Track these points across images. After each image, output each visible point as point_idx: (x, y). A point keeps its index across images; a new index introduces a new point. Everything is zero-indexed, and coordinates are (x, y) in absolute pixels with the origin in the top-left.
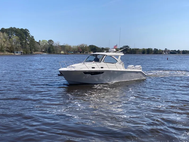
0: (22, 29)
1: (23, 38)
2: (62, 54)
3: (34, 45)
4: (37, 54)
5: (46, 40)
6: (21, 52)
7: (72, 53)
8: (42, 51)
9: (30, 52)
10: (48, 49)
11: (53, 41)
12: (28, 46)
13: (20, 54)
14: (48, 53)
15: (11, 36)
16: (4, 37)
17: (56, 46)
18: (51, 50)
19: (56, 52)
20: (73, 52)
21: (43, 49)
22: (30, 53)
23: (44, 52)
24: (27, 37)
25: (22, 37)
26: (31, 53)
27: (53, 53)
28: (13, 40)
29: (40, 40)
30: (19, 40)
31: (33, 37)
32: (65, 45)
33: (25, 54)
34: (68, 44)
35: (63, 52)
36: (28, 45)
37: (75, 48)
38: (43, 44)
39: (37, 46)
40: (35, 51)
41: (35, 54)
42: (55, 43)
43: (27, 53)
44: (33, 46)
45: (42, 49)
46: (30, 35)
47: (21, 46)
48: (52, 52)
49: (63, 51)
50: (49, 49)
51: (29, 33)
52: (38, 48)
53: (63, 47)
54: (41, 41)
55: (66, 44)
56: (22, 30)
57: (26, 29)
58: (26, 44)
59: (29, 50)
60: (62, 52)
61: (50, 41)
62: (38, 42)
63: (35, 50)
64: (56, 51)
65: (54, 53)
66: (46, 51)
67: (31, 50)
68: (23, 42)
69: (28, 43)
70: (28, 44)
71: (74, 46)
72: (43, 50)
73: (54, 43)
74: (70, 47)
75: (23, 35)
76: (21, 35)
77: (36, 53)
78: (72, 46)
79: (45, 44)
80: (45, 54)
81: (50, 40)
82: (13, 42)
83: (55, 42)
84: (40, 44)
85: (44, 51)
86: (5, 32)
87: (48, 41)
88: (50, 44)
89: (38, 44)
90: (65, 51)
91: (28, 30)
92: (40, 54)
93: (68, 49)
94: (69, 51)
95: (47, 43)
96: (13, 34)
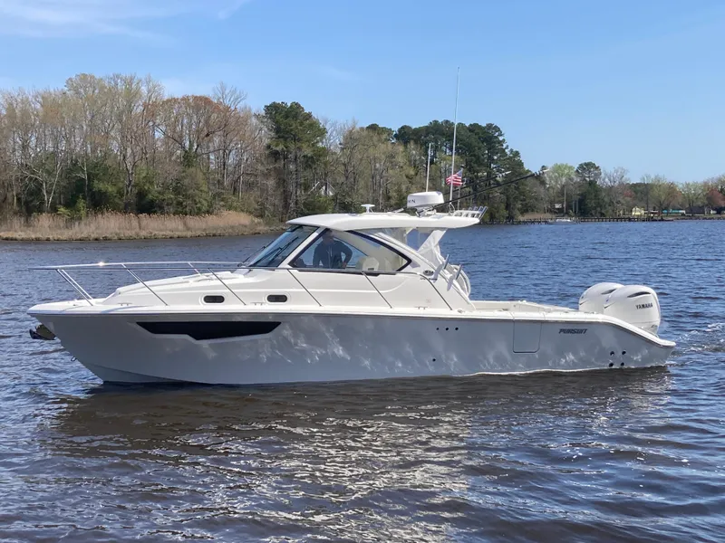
0: (476, 125)
1: (479, 161)
2: (639, 219)
3: (521, 187)
4: (532, 222)
5: (569, 165)
7: (683, 214)
8: (552, 211)
9: (506, 213)
10: (576, 198)
11: (597, 168)
12: (497, 193)
14: (576, 216)
15: (434, 157)
16: (410, 161)
17: (612, 188)
18: (591, 203)
19: (611, 212)
20: (684, 212)
21: (557, 199)
22: (507, 218)
23: (560, 212)
24: (495, 158)
25: (475, 156)
26: (510, 218)
27: (598, 215)
28: (442, 170)
29: (543, 167)
30: (464, 171)
31: (517, 154)
32: (651, 182)
33: (486, 224)
34: (661, 175)
35: (643, 212)
36: (496, 189)
37: (695, 194)
38: (557, 182)
39: (534, 190)
40: (526, 211)
41: (525, 223)
42: (606, 174)
43: (492, 217)
44: (517, 188)
45: (552, 203)
46: (507, 147)
47: (472, 190)
48: (593, 212)
49: (641, 207)
50: (582, 201)
51: (501, 138)
52: (536, 199)
53: (641, 192)
54: (549, 169)
55: (653, 177)
56: (474, 128)
57: (490, 126)
58: (490, 184)
59: (503, 206)
60: (637, 212)
61: (587, 167)
62: (538, 173)
63: (526, 205)
64: (609, 209)
65: (602, 215)
66: (569, 207)
67: (507, 207)
68: (477, 177)
69: (498, 182)
70: (498, 184)
71: (688, 185)
72: (557, 206)
73: (603, 175)
74: (671, 189)
75: (479, 148)
76: (470, 148)
77: (528, 217)
78: (681, 186)
79: (564, 179)
80: (565, 220)
81: (586, 164)
82: (441, 177)
83: (608, 171)
84: (543, 183)
85: (560, 211)
86: (412, 142)
87: (576, 167)
88: (588, 179)
89: (538, 183)
90: (651, 206)
91: (497, 129)
92: (546, 222)
93: (663, 198)
94: (668, 205)
95: (573, 176)
96: (442, 145)
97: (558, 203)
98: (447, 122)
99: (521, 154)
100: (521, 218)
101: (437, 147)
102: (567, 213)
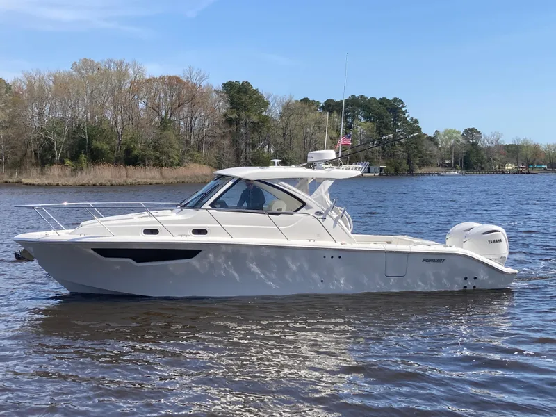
0: (384, 99)
1: (387, 127)
2: (511, 172)
3: (419, 147)
4: (428, 174)
5: (457, 130)
6: (381, 169)
7: (545, 169)
8: (443, 165)
9: (407, 167)
10: (461, 156)
11: (478, 133)
12: (400, 151)
13: (378, 174)
14: (461, 169)
15: (352, 123)
16: (333, 127)
17: (490, 148)
18: (474, 160)
19: (489, 167)
20: (546, 167)
21: (447, 157)
22: (408, 170)
23: (450, 167)
24: (399, 124)
25: (383, 123)
26: (411, 171)
27: (479, 169)
28: (358, 134)
29: (437, 131)
30: (375, 134)
31: (416, 121)
32: (520, 143)
33: (392, 175)
34: (528, 139)
35: (514, 167)
36: (400, 148)
37: (554, 154)
38: (447, 142)
39: (430, 149)
40: (423, 165)
41: (422, 174)
42: (485, 138)
43: (396, 170)
44: (415, 148)
45: (443, 159)
46: (409, 116)
47: (381, 149)
48: (475, 167)
49: (512, 163)
50: (466, 158)
51: (404, 109)
52: (431, 157)
53: (513, 151)
54: (441, 133)
55: (522, 139)
56: (383, 101)
57: (395, 100)
58: (395, 145)
59: (405, 161)
60: (509, 167)
61: (471, 131)
62: (432, 136)
63: (422, 161)
64: (488, 164)
65: (482, 169)
66: (456, 162)
67: (409, 162)
69: (401, 142)
70: (401, 144)
71: (549, 146)
72: (447, 162)
73: (483, 138)
74: (536, 149)
75: (387, 117)
76: (380, 117)
77: (424, 170)
78: (543, 147)
79: (452, 141)
80: (453, 173)
81: (470, 129)
82: (357, 139)
83: (487, 135)
84: (437, 144)
85: (449, 165)
86: (335, 112)
87: (462, 131)
88: (471, 141)
89: (432, 143)
90: (520, 162)
91: (401, 102)
92: (438, 174)
93: (530, 156)
94: (533, 161)
95: (460, 139)
96: (358, 114)
97: (448, 159)
98: (362, 96)
99: (419, 121)
100: (419, 171)
101: (354, 116)
102: (455, 167)
